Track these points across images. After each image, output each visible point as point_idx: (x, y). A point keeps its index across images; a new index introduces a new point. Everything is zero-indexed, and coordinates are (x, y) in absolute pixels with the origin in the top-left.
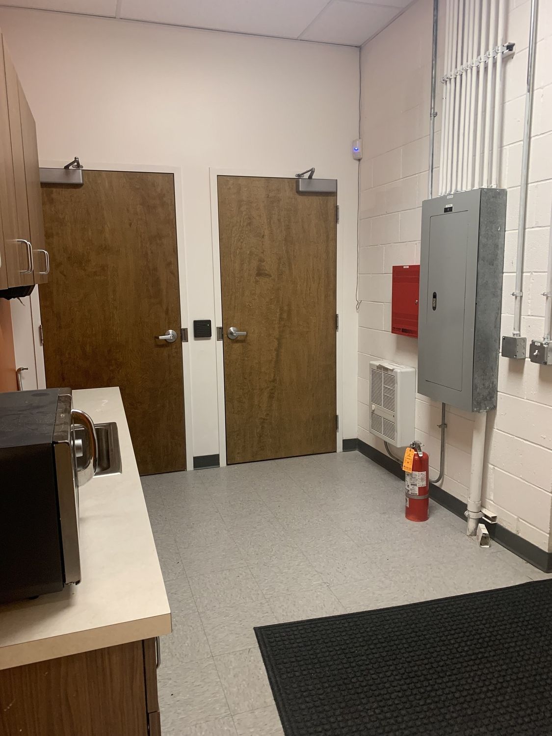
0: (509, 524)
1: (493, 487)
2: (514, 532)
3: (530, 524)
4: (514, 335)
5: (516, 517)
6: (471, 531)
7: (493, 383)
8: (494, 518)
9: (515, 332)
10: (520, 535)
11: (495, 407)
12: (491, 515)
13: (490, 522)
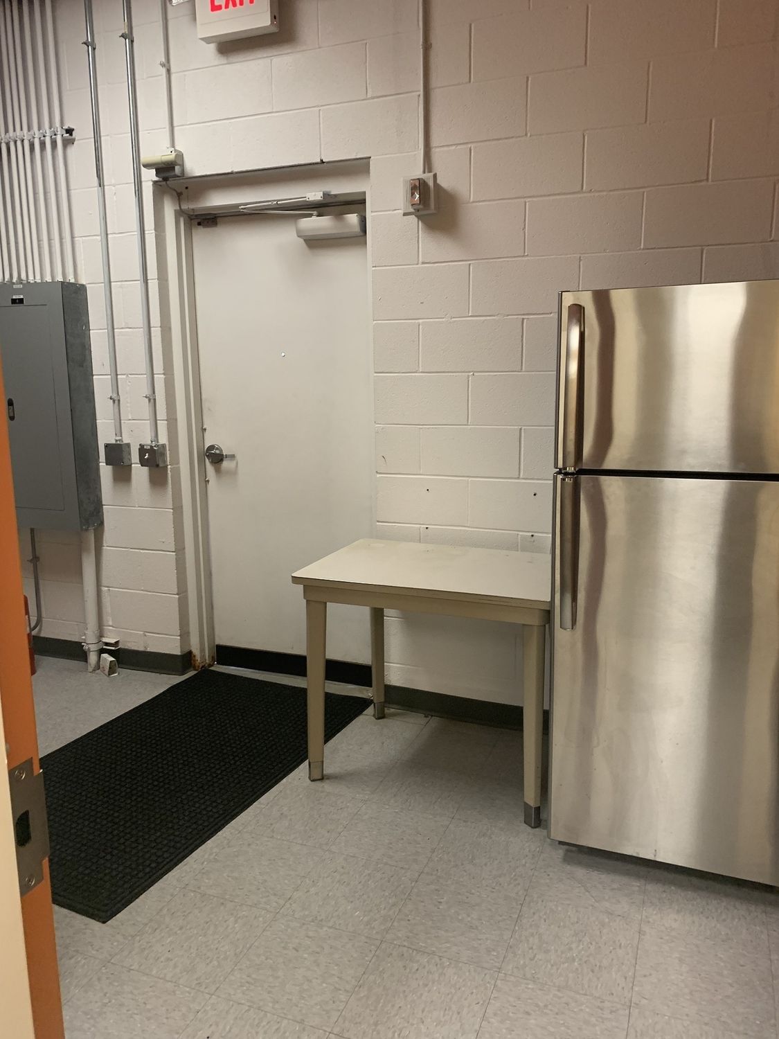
0: (135, 643)
1: (110, 612)
2: (141, 649)
3: (158, 634)
4: (117, 441)
5: (142, 633)
6: (93, 666)
7: (97, 496)
8: (117, 643)
9: (118, 438)
10: (148, 650)
11: (102, 523)
12: (113, 641)
13: (113, 648)
